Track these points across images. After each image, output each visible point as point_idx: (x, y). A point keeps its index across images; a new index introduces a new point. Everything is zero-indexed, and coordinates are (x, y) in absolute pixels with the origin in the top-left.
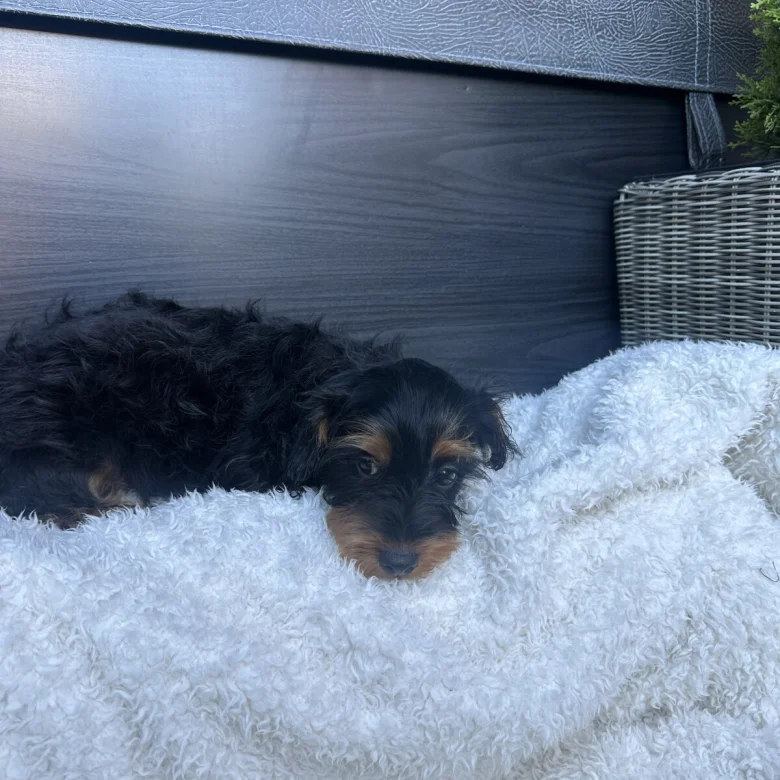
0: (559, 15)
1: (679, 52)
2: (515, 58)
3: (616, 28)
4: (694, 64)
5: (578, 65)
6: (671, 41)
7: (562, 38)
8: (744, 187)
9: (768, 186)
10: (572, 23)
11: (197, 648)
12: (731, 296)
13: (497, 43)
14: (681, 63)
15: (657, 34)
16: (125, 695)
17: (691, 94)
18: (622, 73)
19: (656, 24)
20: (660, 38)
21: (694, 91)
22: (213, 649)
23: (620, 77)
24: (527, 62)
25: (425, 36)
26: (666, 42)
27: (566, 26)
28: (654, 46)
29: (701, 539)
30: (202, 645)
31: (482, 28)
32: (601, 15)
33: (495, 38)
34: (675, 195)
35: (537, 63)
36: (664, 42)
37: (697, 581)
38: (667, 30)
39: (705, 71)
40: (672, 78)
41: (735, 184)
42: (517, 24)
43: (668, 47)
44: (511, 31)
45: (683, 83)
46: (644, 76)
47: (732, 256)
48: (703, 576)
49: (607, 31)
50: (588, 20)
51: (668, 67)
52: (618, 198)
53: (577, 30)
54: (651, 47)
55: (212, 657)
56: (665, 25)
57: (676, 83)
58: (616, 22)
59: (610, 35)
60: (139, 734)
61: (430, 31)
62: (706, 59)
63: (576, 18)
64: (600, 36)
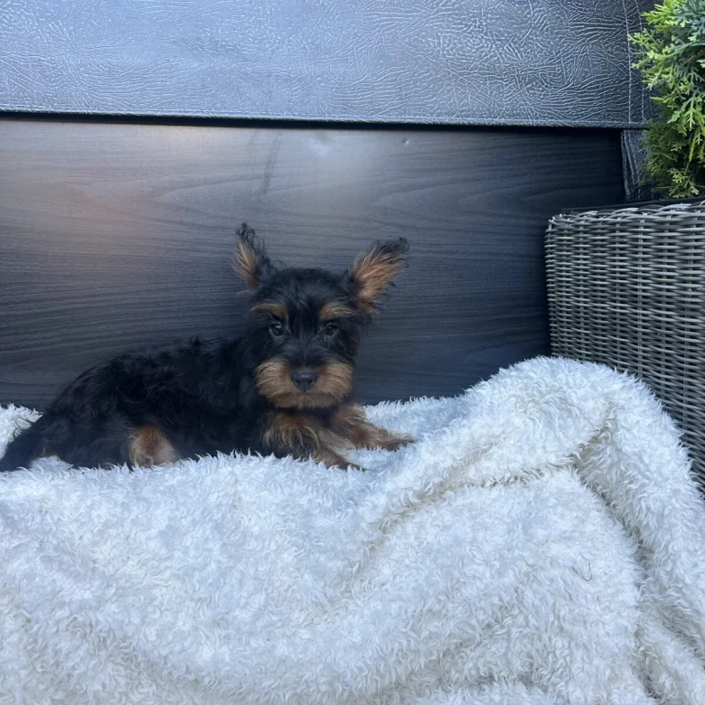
0: (489, 74)
1: (612, 95)
2: (446, 114)
3: (545, 81)
4: (628, 105)
5: (507, 115)
6: (603, 86)
7: (492, 93)
8: (624, 226)
9: (638, 227)
10: (502, 79)
11: (78, 587)
12: (617, 321)
13: (429, 103)
14: (614, 105)
15: (587, 82)
16: (27, 615)
17: (625, 131)
18: (552, 118)
19: (587, 73)
20: (590, 85)
21: (627, 129)
22: (89, 589)
23: (550, 122)
24: (458, 116)
25: (364, 103)
26: (598, 87)
27: (495, 83)
28: (585, 92)
29: (521, 536)
30: (81, 585)
31: (416, 92)
32: (530, 70)
33: (427, 99)
34: (581, 229)
35: (468, 116)
36: (594, 88)
37: (511, 573)
38: (597, 78)
39: (640, 110)
40: (604, 119)
41: (618, 223)
42: (449, 84)
43: (600, 91)
44: (443, 92)
45: (615, 122)
46: (574, 119)
47: (617, 286)
48: (516, 569)
49: (537, 83)
50: (518, 75)
51: (599, 110)
52: (547, 227)
53: (506, 85)
54: (582, 93)
55: (88, 595)
56: (596, 72)
57: (608, 123)
58: (545, 75)
59: (540, 87)
60: (35, 641)
61: (367, 98)
62: (640, 99)
63: (505, 75)
64: (530, 88)
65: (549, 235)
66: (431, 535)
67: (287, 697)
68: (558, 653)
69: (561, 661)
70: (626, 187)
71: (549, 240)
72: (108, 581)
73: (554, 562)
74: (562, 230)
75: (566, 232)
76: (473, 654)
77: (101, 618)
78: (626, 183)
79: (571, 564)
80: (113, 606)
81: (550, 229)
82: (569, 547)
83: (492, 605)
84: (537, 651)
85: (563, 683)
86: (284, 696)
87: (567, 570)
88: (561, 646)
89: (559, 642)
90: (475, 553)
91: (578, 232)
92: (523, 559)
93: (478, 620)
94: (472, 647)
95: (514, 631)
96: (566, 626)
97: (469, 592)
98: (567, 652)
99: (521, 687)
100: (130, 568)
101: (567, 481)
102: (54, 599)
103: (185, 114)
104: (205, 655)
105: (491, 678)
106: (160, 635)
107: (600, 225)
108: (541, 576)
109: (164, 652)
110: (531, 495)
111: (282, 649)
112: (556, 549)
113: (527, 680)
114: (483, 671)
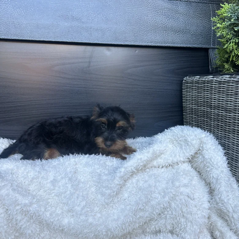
0: (165, 29)
1: (206, 37)
2: (150, 42)
3: (184, 31)
4: (211, 40)
6: (203, 34)
7: (165, 35)
10: (169, 31)
12: (205, 113)
13: (144, 38)
14: (206, 40)
15: (198, 32)
18: (186, 44)
19: (198, 29)
21: (211, 48)
23: (185, 46)
24: (154, 43)
25: (122, 38)
26: (201, 34)
27: (167, 32)
28: (197, 36)
31: (140, 35)
32: (178, 28)
34: (194, 82)
35: (157, 43)
38: (201, 31)
39: (215, 42)
40: (203, 45)
42: (151, 33)
43: (202, 36)
44: (149, 35)
45: (207, 46)
46: (193, 45)
47: (205, 102)
49: (181, 32)
50: (174, 30)
51: (201, 42)
53: (170, 33)
56: (201, 29)
59: (182, 34)
62: (215, 38)
63: (170, 29)
64: (178, 34)
65: (184, 84)
66: (141, 184)
67: (92, 236)
68: (182, 223)
69: (183, 226)
70: (210, 68)
71: (184, 85)
72: (34, 197)
73: (181, 193)
74: (188, 82)
75: (189, 83)
76: (154, 223)
77: (31, 209)
78: (210, 66)
79: (187, 194)
80: (35, 205)
81: (184, 82)
82: (187, 189)
83: (161, 207)
84: (175, 223)
85: (183, 234)
86: (91, 236)
87: (186, 196)
88: (183, 221)
89: (183, 220)
90: (156, 190)
91: (193, 83)
92: (171, 192)
93: (156, 212)
94: (154, 221)
95: (168, 216)
96: (185, 215)
97: (153, 203)
98: (185, 223)
99: (170, 235)
100: (41, 192)
101: (187, 167)
102: (16, 203)
103: (62, 41)
104: (66, 221)
105: (160, 231)
106: (51, 215)
107: (200, 81)
108: (177, 198)
109: (52, 220)
110: (174, 171)
111: (91, 220)
112: (182, 189)
113: (172, 232)
114: (157, 229)
